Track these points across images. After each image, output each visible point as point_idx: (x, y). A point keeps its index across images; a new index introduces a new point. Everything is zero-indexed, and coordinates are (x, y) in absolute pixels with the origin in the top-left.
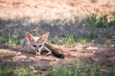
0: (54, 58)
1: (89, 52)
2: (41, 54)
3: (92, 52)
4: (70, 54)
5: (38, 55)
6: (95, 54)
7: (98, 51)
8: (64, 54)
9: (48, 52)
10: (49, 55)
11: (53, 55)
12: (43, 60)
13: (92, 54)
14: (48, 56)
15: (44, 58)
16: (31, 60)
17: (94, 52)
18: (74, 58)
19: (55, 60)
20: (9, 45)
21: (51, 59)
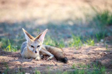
0: (56, 62)
1: (95, 54)
2: (42, 59)
3: (98, 54)
4: (74, 57)
5: (37, 60)
6: (102, 56)
7: (105, 52)
8: (68, 57)
9: (49, 56)
10: (50, 59)
11: (55, 59)
12: (42, 65)
13: (99, 55)
14: (49, 61)
15: (44, 64)
16: (28, 66)
17: (101, 53)
18: (79, 62)
19: (56, 65)
20: (8, 51)
21: (53, 64)
